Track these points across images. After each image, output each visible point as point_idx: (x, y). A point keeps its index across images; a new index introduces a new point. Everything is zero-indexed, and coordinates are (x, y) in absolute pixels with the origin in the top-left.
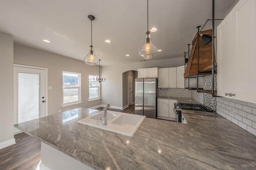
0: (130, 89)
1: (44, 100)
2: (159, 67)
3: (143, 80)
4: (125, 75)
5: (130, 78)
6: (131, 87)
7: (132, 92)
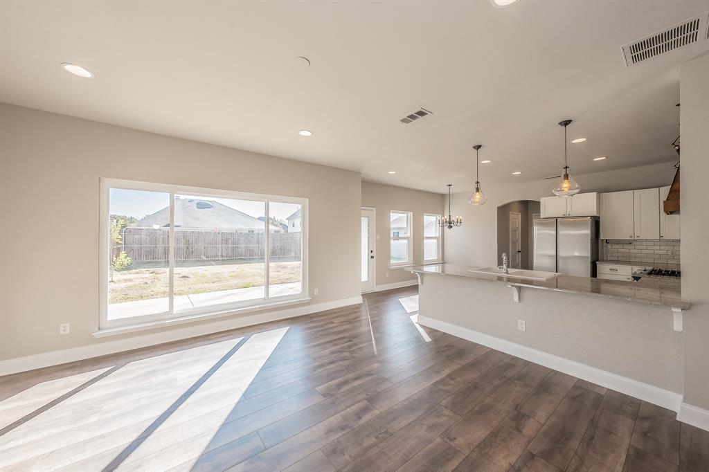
0: (514, 243)
1: (372, 255)
2: (601, 191)
3: (556, 222)
4: (503, 211)
5: (515, 216)
6: (518, 240)
7: (519, 252)
